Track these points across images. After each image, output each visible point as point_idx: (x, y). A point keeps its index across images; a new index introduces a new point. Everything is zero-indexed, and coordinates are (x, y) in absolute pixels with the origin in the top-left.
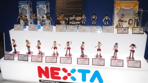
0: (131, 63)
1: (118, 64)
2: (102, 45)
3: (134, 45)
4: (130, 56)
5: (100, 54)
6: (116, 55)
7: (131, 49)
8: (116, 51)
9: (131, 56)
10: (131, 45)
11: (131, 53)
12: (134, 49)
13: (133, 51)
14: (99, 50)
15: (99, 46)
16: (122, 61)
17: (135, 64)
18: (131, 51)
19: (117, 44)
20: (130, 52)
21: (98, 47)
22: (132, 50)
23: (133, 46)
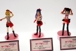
0: (66, 42)
1: (44, 46)
2: (13, 15)
3: (68, 10)
4: (63, 29)
5: (13, 32)
6: (40, 31)
7: (63, 16)
8: (40, 23)
9: (65, 29)
10: (64, 11)
11: (64, 24)
12: (70, 17)
13: (68, 21)
14: (10, 25)
15: (8, 18)
16: (50, 40)
17: (72, 43)
18: (63, 20)
19: (39, 10)
20: (63, 22)
21: (6, 19)
22: (67, 18)
23: (67, 12)
